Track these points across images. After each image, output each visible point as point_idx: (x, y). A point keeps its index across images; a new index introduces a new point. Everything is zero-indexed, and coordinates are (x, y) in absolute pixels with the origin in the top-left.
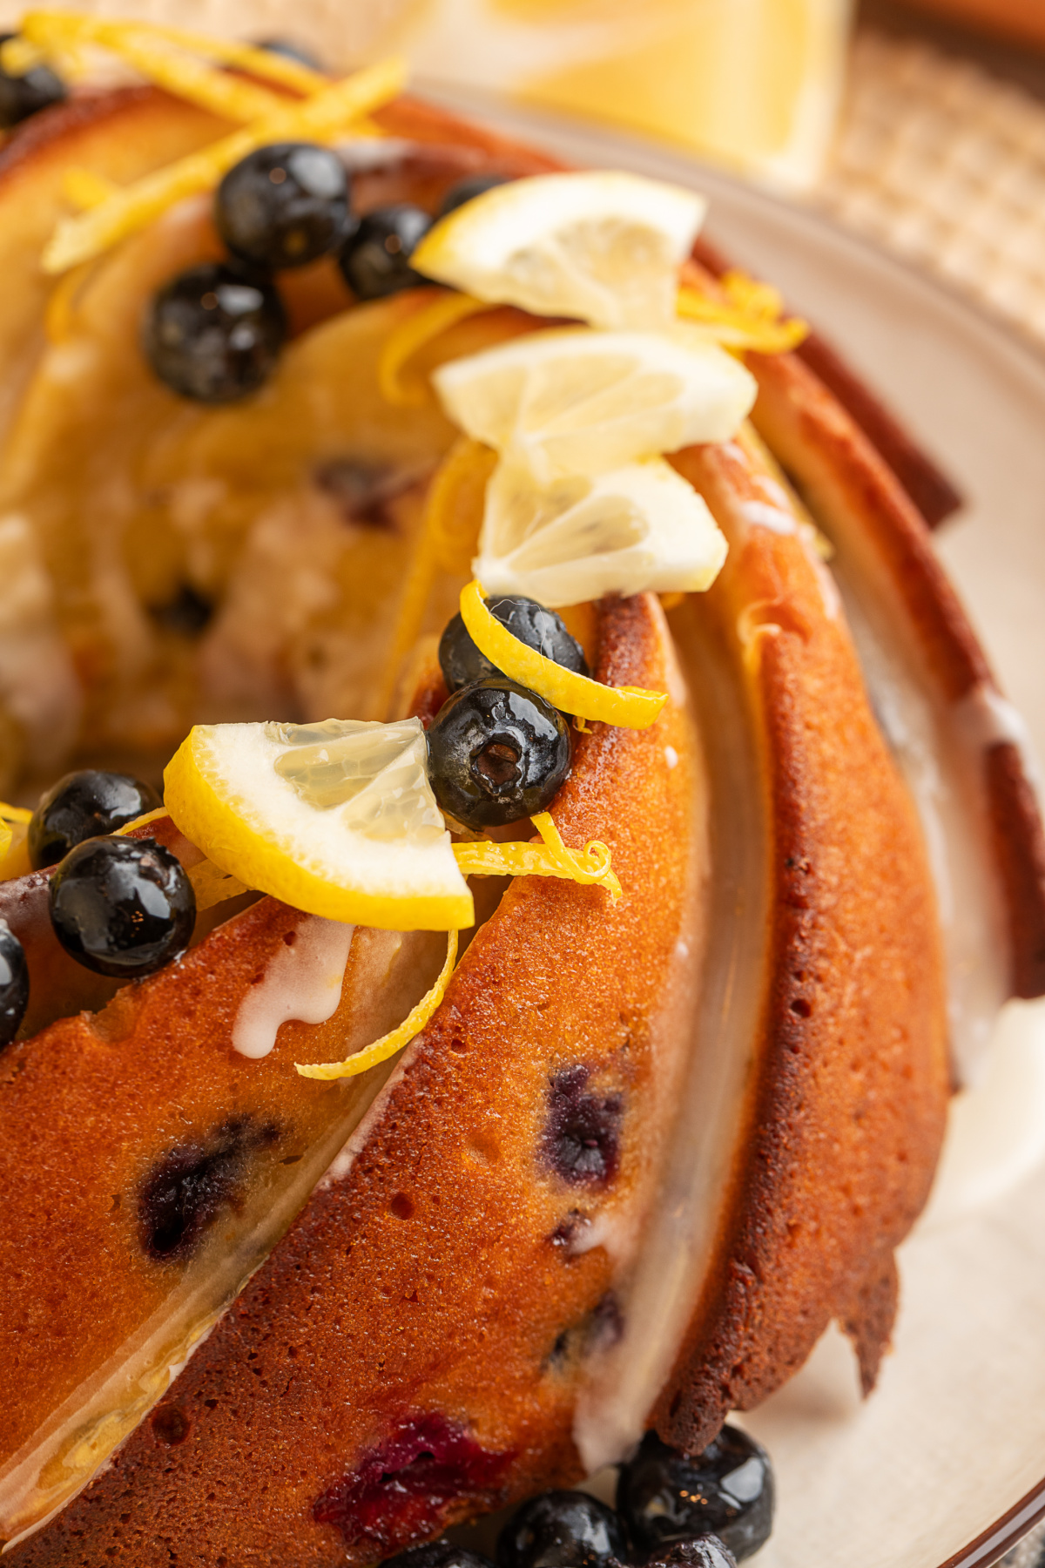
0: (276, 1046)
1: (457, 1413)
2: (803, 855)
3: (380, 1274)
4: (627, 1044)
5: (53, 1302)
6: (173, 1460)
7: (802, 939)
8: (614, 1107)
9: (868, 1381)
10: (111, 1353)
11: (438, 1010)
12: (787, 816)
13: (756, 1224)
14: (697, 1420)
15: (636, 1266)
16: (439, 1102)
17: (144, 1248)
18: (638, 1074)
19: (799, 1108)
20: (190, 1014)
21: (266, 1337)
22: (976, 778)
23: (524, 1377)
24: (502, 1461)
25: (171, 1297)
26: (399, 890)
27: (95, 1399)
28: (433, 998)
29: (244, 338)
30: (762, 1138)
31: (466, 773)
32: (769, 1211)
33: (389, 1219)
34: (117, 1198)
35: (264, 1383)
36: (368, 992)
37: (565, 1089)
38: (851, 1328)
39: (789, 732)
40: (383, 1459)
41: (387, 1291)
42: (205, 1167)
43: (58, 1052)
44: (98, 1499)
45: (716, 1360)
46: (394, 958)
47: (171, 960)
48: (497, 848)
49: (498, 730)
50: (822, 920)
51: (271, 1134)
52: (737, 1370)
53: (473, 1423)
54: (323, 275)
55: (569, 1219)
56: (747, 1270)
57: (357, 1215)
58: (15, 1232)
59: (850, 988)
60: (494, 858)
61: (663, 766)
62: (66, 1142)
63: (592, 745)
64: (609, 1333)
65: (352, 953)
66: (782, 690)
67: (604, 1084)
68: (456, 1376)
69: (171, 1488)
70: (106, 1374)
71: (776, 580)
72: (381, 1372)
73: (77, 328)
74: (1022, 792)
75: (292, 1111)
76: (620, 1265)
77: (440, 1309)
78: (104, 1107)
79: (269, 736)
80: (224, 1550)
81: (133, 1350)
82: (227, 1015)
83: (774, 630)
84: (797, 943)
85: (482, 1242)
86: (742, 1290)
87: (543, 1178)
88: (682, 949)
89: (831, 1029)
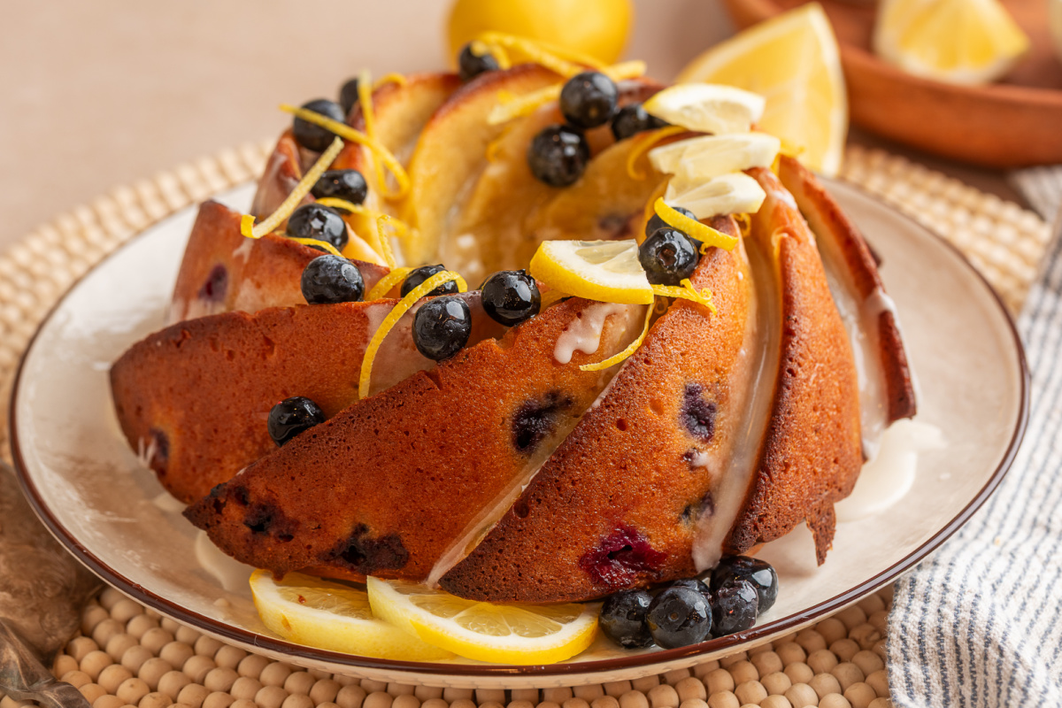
0: (571, 360)
1: (642, 529)
2: (794, 314)
3: (611, 453)
4: (718, 382)
5: (475, 465)
6: (522, 526)
7: (793, 346)
8: (712, 408)
9: (821, 558)
10: (498, 493)
11: (639, 348)
12: (788, 301)
13: (770, 456)
14: (743, 535)
15: (720, 482)
16: (638, 383)
17: (514, 444)
18: (723, 398)
19: (789, 413)
20: (537, 339)
21: (563, 473)
22: (875, 329)
23: (671, 519)
24: (661, 557)
25: (524, 470)
26: (624, 287)
27: (491, 515)
28: (638, 343)
29: (570, 151)
30: (773, 421)
31: (654, 259)
32: (776, 451)
33: (615, 429)
34: (504, 419)
35: (561, 495)
36: (611, 347)
37: (691, 393)
38: (812, 525)
39: (790, 271)
40: (610, 544)
41: (614, 462)
42: (538, 413)
43: (482, 351)
44: (490, 540)
45: (752, 511)
46: (622, 336)
47: (529, 317)
48: (666, 287)
49: (667, 242)
50: (801, 342)
51: (568, 402)
52: (761, 520)
53: (649, 536)
54: (604, 131)
55: (691, 451)
56: (765, 474)
57: (603, 425)
58: (460, 430)
59: (813, 377)
60: (665, 291)
61: (737, 277)
62: (484, 391)
63: (707, 258)
64: (708, 511)
65: (604, 328)
66: (788, 256)
67: (707, 397)
68: (643, 510)
69: (520, 539)
70: (495, 504)
71: (788, 220)
72: (611, 501)
73: (500, 155)
74: (894, 332)
75: (578, 393)
76: (713, 479)
77: (636, 476)
78: (500, 377)
79: (575, 245)
80: (542, 575)
81: (507, 493)
82: (552, 342)
83: (786, 235)
84: (790, 346)
85: (654, 449)
86: (764, 483)
87: (680, 428)
88: (743, 352)
89: (805, 387)
